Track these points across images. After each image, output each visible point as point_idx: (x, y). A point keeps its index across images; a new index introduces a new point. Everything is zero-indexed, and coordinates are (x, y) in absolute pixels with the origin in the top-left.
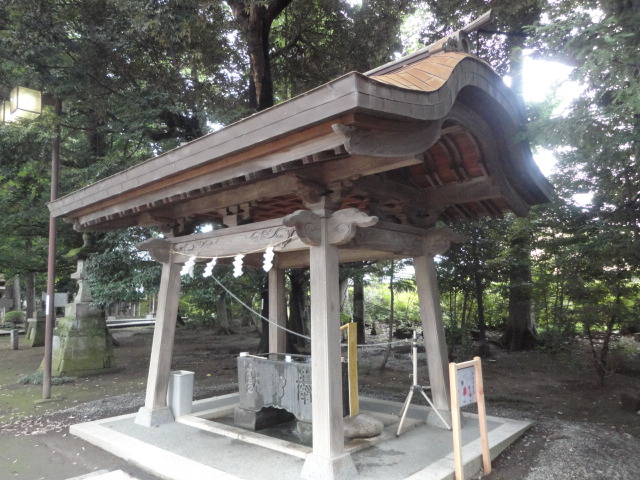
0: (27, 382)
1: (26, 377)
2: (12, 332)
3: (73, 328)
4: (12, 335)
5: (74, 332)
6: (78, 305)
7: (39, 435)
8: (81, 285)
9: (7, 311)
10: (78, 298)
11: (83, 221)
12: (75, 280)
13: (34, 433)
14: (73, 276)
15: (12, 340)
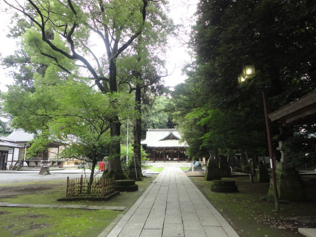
0: (265, 200)
1: (263, 197)
2: (250, 174)
3: (282, 175)
4: (250, 176)
5: (282, 177)
6: (282, 163)
7: (282, 229)
8: (282, 154)
9: (244, 165)
10: (282, 160)
11: (288, 122)
12: (279, 151)
13: (279, 227)
14: (278, 149)
15: (250, 178)
